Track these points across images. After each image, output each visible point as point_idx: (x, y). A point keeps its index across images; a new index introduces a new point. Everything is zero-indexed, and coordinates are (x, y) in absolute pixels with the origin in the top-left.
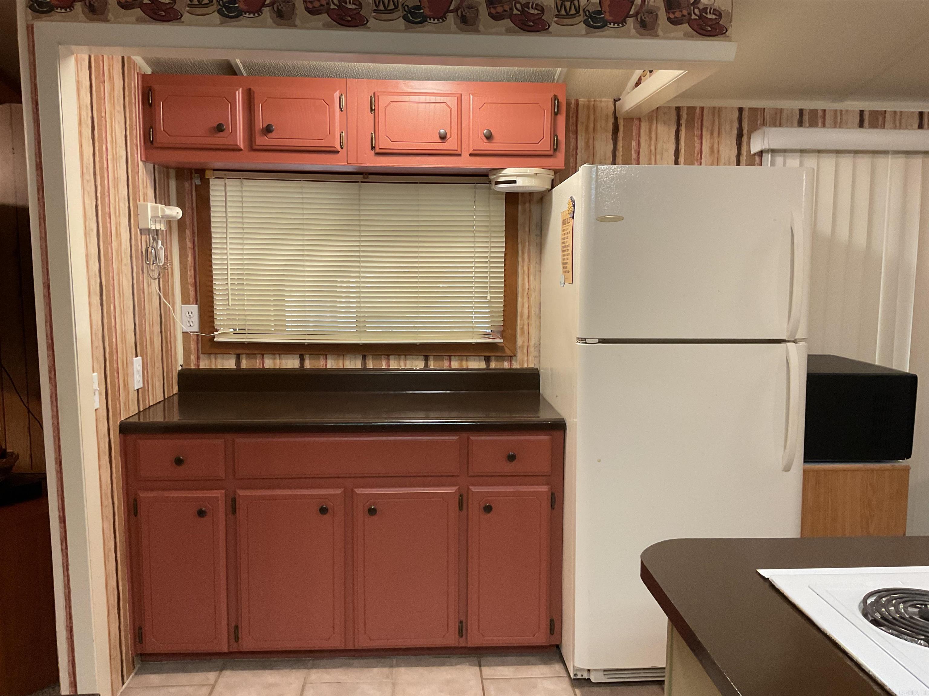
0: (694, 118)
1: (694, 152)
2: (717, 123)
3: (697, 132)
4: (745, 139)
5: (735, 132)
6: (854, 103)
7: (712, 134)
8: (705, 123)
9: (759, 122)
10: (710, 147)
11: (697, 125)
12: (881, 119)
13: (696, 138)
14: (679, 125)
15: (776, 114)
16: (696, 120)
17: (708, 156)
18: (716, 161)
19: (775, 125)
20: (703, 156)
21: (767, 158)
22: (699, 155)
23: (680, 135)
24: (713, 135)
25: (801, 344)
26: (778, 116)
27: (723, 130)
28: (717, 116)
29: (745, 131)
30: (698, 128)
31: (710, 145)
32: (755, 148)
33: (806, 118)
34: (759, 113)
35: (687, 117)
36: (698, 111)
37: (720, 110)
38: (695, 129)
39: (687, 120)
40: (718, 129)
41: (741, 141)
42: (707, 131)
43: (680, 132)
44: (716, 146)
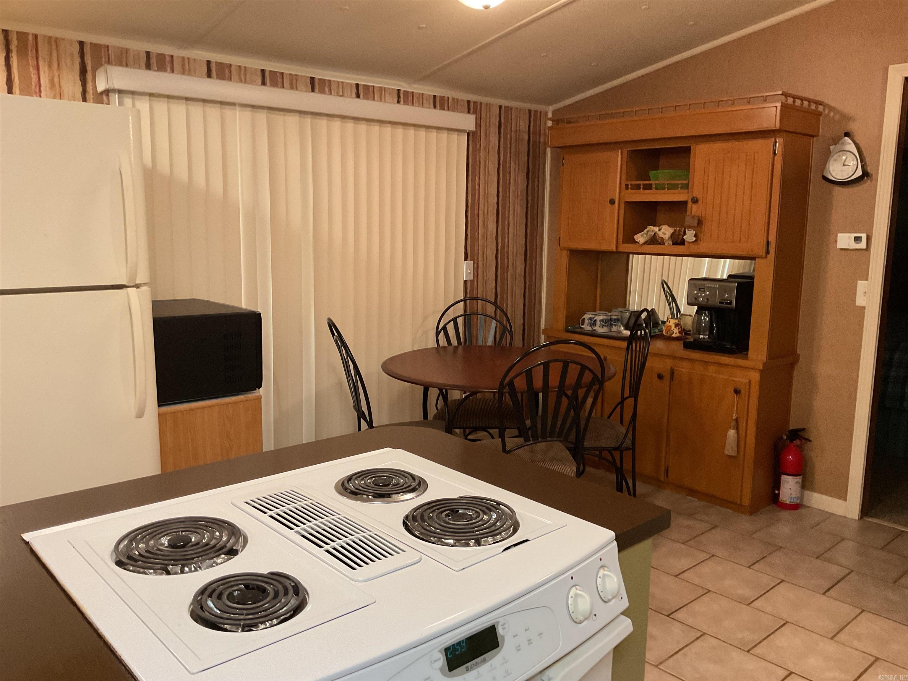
0: (27, 45)
1: (32, 84)
2: (55, 54)
3: (32, 62)
4: (89, 76)
5: (77, 67)
6: (199, 52)
7: (50, 66)
8: (40, 54)
9: (103, 59)
10: (49, 80)
11: (31, 54)
12: (227, 71)
13: (31, 69)
14: (8, 51)
15: (122, 54)
16: (30, 48)
17: (48, 89)
18: (58, 95)
19: (120, 64)
20: (42, 89)
21: (115, 98)
22: (38, 88)
23: (11, 63)
24: (51, 68)
25: (144, 288)
26: (124, 56)
27: (64, 64)
28: (54, 47)
29: (89, 68)
30: (33, 57)
31: (50, 78)
32: (101, 87)
33: (153, 61)
34: (103, 50)
35: (18, 43)
36: (30, 38)
37: (57, 40)
38: (30, 58)
39: (17, 46)
40: (56, 62)
41: (85, 76)
42: (45, 61)
43: (11, 59)
44: (56, 80)
